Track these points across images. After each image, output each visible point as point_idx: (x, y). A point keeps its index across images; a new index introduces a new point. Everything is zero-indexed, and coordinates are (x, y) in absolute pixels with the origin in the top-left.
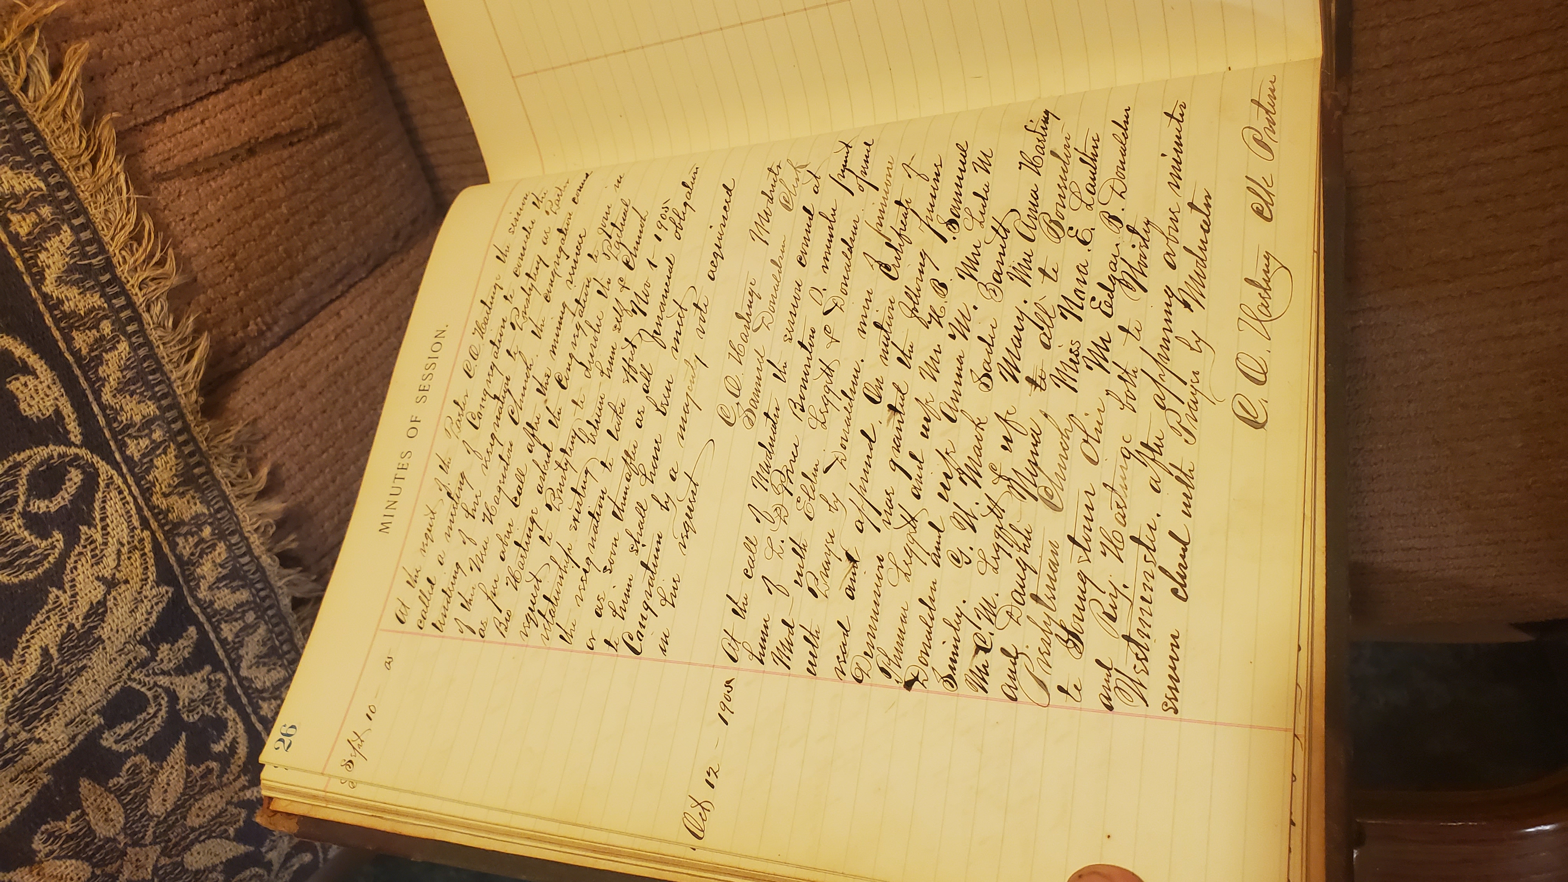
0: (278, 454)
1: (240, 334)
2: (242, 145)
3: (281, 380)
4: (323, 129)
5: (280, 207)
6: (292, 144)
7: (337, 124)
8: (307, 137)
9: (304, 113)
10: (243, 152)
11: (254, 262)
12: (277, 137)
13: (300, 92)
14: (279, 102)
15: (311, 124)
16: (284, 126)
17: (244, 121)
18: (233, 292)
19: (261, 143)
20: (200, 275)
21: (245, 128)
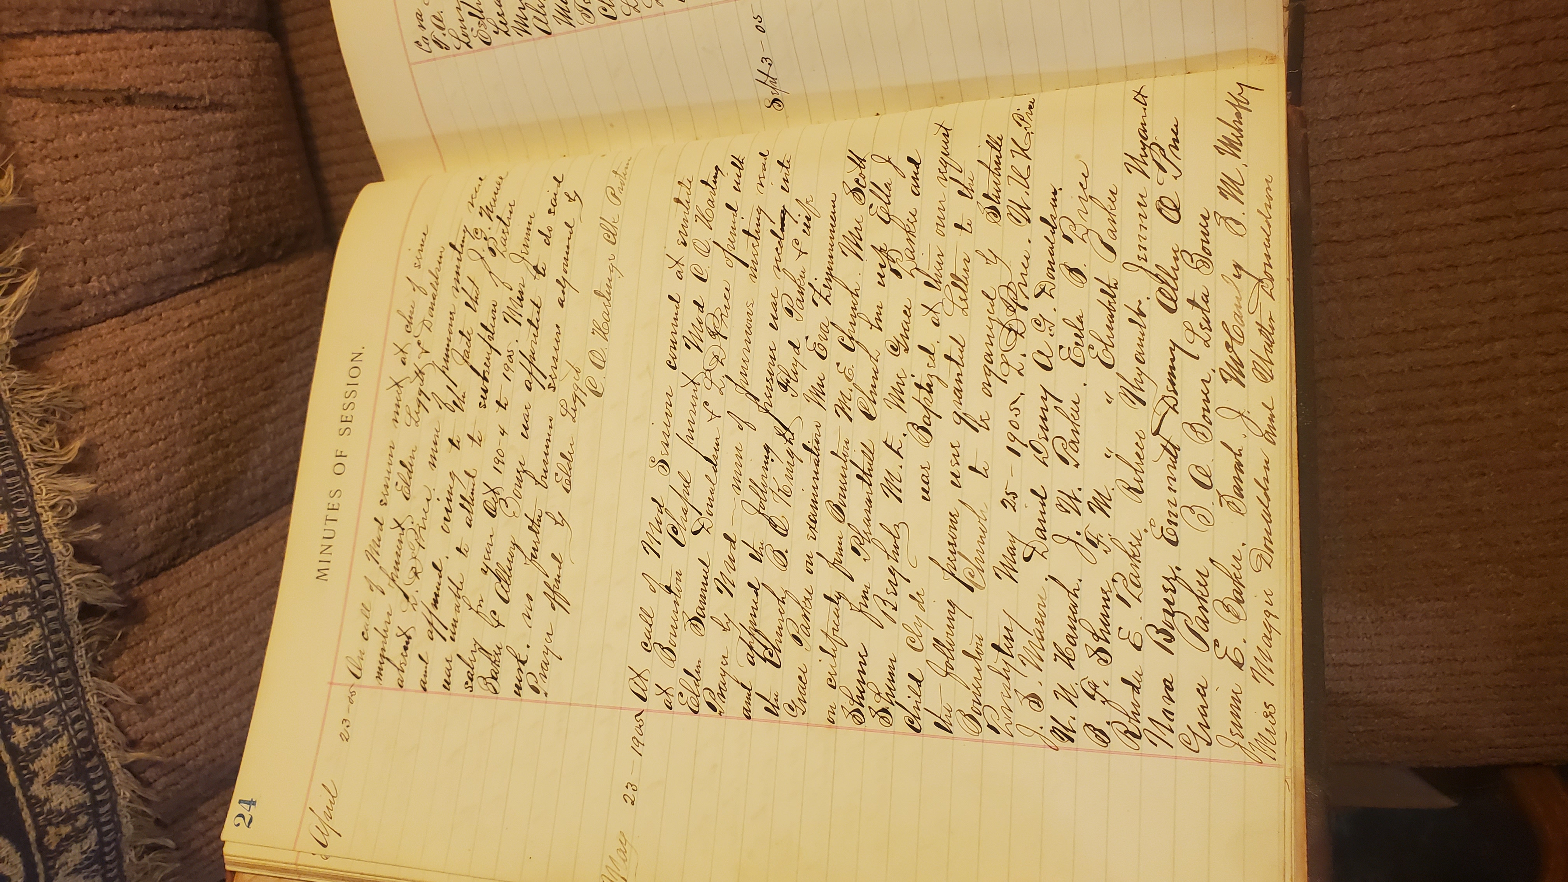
0: (97, 431)
1: (78, 287)
2: (120, 90)
3: (116, 353)
4: (214, 107)
5: (151, 166)
6: (176, 108)
7: (232, 108)
8: (196, 108)
9: (197, 84)
10: (119, 97)
11: (111, 213)
12: (161, 96)
13: (197, 62)
14: (171, 63)
15: (202, 97)
16: (172, 89)
17: (126, 68)
18: (78, 237)
19: (141, 95)
20: (41, 208)
21: (125, 75)
